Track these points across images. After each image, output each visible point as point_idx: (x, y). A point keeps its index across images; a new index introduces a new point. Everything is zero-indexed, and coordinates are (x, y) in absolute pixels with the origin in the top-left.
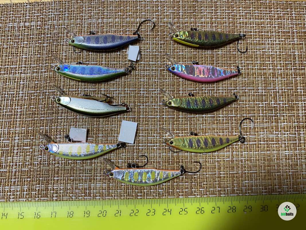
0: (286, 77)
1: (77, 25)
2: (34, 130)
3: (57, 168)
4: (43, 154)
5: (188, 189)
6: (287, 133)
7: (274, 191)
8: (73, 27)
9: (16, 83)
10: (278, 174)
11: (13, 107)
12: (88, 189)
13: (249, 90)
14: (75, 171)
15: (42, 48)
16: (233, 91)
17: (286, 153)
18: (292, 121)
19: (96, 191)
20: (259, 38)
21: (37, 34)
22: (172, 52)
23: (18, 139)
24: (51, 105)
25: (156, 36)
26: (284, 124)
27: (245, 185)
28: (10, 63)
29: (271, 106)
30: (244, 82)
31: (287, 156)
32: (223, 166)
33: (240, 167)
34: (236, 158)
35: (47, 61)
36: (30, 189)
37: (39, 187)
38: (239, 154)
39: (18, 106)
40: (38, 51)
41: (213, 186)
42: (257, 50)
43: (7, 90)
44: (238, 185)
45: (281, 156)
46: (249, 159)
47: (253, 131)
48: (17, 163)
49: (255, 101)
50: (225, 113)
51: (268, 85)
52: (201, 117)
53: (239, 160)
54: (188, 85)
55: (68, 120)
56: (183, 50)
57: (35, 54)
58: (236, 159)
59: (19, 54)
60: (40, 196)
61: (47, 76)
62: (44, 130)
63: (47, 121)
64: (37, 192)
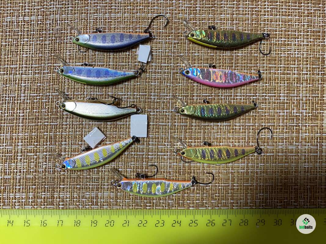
0: (312, 83)
1: (82, 20)
2: (37, 135)
3: (63, 176)
4: (47, 161)
5: (199, 200)
6: (308, 144)
7: (289, 205)
8: (77, 22)
9: (17, 85)
10: (295, 187)
11: (15, 111)
12: (95, 198)
13: (270, 96)
14: (81, 180)
15: (43, 46)
16: (252, 97)
17: (305, 165)
18: (315, 132)
19: (103, 200)
20: (285, 38)
21: (38, 30)
22: (186, 53)
23: (22, 145)
24: (55, 109)
25: (169, 34)
26: (306, 134)
27: (259, 198)
28: (9, 63)
29: (292, 114)
30: (265, 87)
31: (307, 168)
32: (237, 177)
33: (255, 179)
34: (251, 169)
35: (50, 61)
36: (36, 196)
37: (45, 195)
38: (254, 166)
39: (20, 110)
40: (39, 49)
41: (226, 198)
42: (282, 51)
43: (8, 92)
44: (251, 198)
45: (299, 168)
46: (265, 171)
47: (271, 142)
48: (21, 170)
49: (276, 109)
50: (242, 122)
51: (291, 91)
52: (216, 126)
53: (254, 171)
54: (203, 90)
55: (74, 126)
56: (199, 50)
57: (37, 53)
58: (251, 171)
59: (19, 53)
60: (46, 204)
61: (50, 78)
62: (48, 136)
63: (51, 127)
64: (43, 199)
